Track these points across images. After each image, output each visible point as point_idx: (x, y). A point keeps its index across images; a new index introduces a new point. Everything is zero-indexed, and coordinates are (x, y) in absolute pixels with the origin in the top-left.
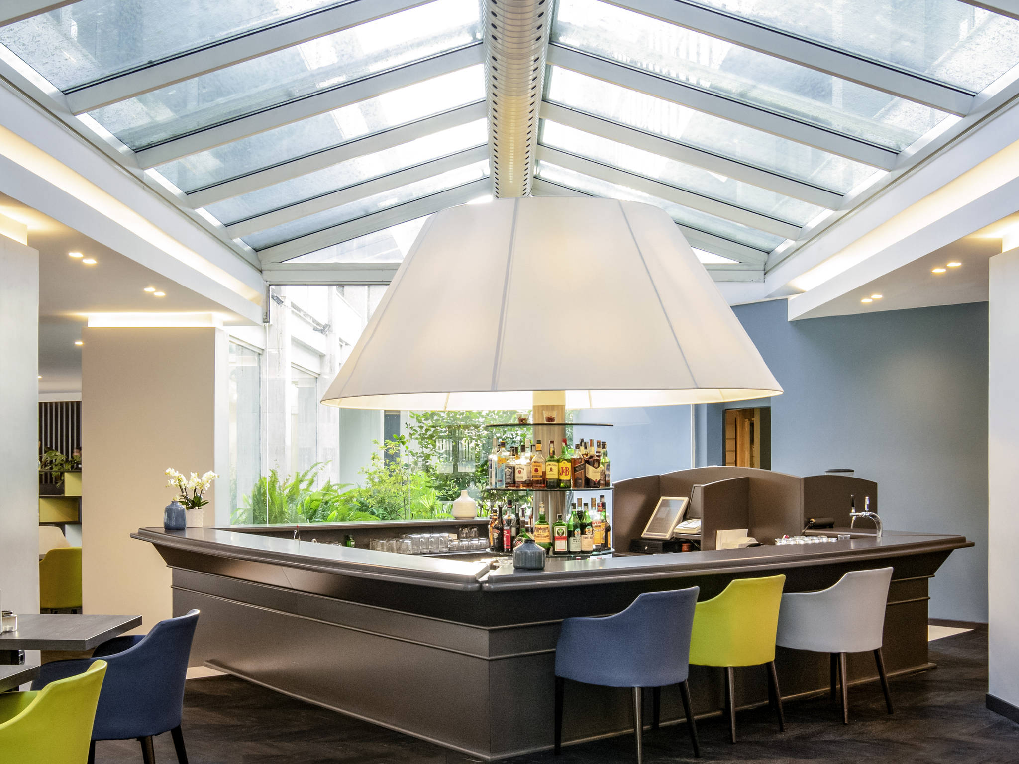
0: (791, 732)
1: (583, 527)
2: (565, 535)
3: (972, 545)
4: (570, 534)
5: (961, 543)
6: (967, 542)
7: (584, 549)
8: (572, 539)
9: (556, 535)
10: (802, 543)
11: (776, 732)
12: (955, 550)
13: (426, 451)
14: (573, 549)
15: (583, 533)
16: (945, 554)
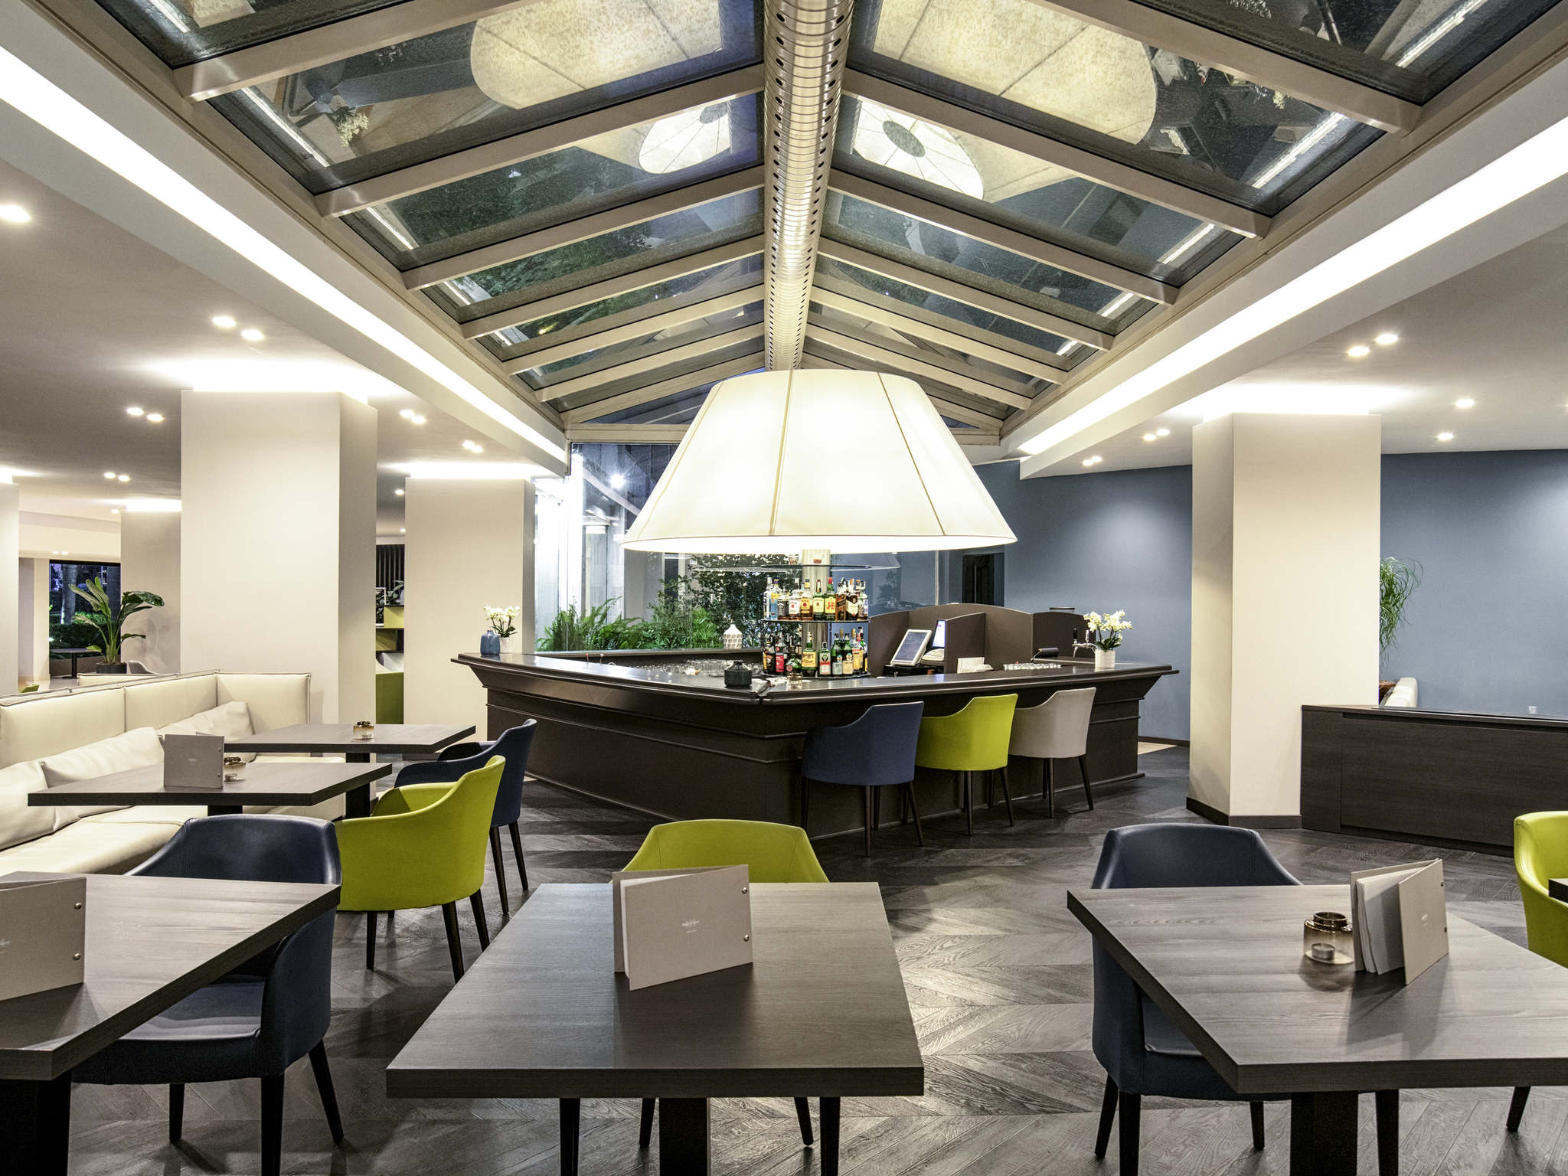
0: (1019, 826)
1: (844, 654)
2: (829, 660)
3: (1177, 672)
4: (834, 659)
5: (1167, 670)
6: (1173, 670)
7: (845, 673)
8: (834, 664)
9: (821, 660)
10: (1032, 668)
11: (1007, 827)
12: (1163, 677)
13: (707, 589)
14: (836, 672)
15: (844, 659)
16: (1155, 678)
